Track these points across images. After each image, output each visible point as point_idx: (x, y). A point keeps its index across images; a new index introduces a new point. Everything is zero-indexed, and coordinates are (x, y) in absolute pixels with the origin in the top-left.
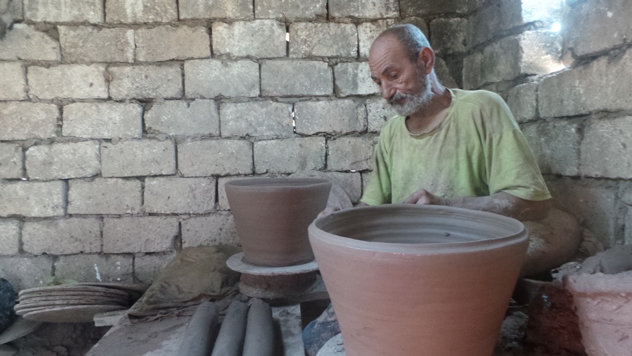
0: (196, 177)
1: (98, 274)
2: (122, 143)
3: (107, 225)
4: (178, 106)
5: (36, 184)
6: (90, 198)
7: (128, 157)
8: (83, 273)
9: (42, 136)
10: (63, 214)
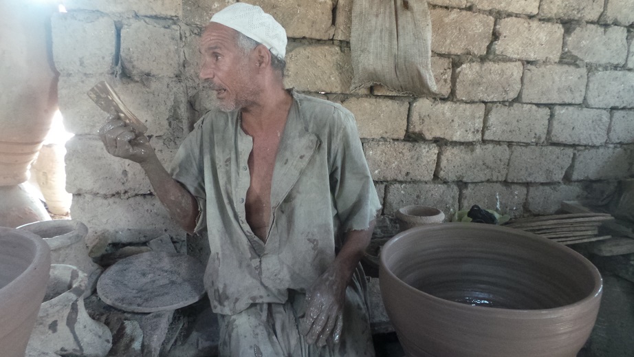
0: (599, 108)
1: (498, 203)
2: (545, 67)
3: (515, 154)
4: (596, 32)
5: (462, 105)
6: (506, 124)
7: (547, 83)
8: (486, 201)
9: (476, 53)
10: (480, 140)
